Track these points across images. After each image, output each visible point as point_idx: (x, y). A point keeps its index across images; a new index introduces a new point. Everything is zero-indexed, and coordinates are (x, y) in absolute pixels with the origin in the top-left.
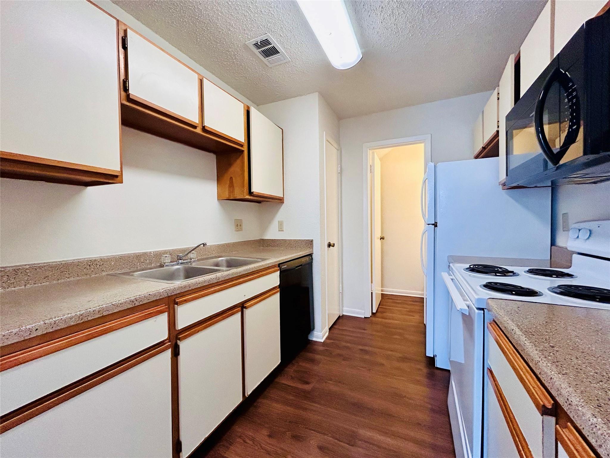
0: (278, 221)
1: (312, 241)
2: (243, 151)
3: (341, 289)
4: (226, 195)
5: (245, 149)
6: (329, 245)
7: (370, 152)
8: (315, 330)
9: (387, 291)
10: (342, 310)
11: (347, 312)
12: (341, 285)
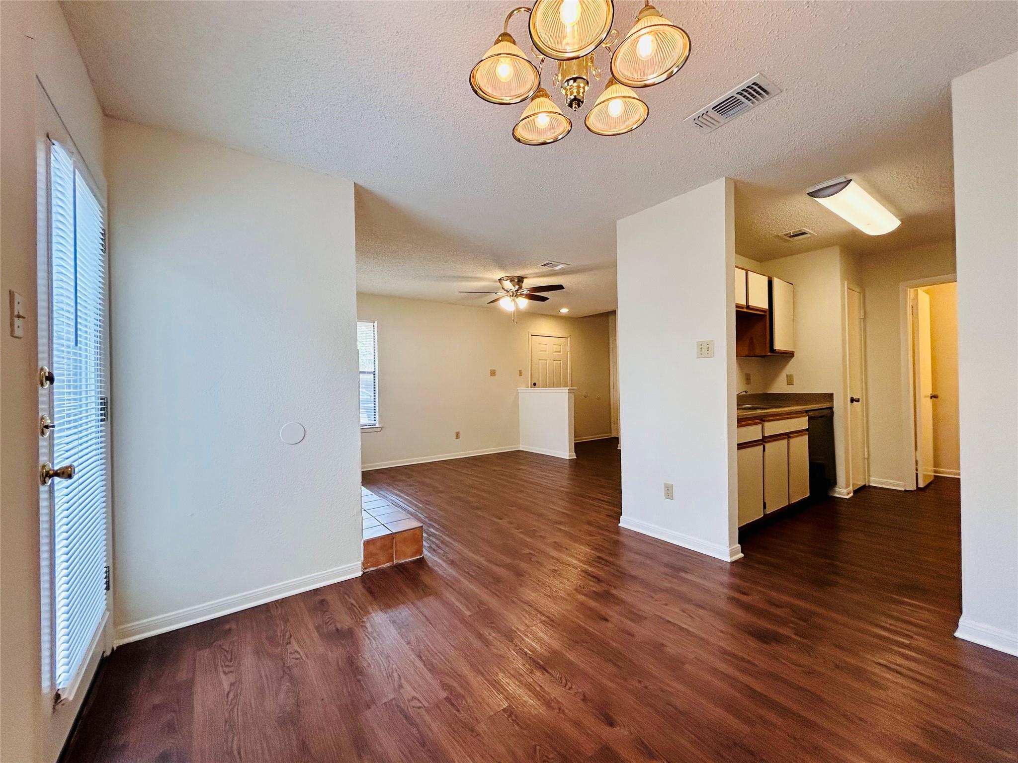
0: (787, 375)
1: (832, 395)
2: (766, 315)
3: (866, 453)
4: (746, 352)
5: (767, 314)
6: (852, 400)
7: (911, 292)
8: (837, 486)
9: (943, 473)
10: (869, 479)
11: (875, 482)
12: (866, 450)
